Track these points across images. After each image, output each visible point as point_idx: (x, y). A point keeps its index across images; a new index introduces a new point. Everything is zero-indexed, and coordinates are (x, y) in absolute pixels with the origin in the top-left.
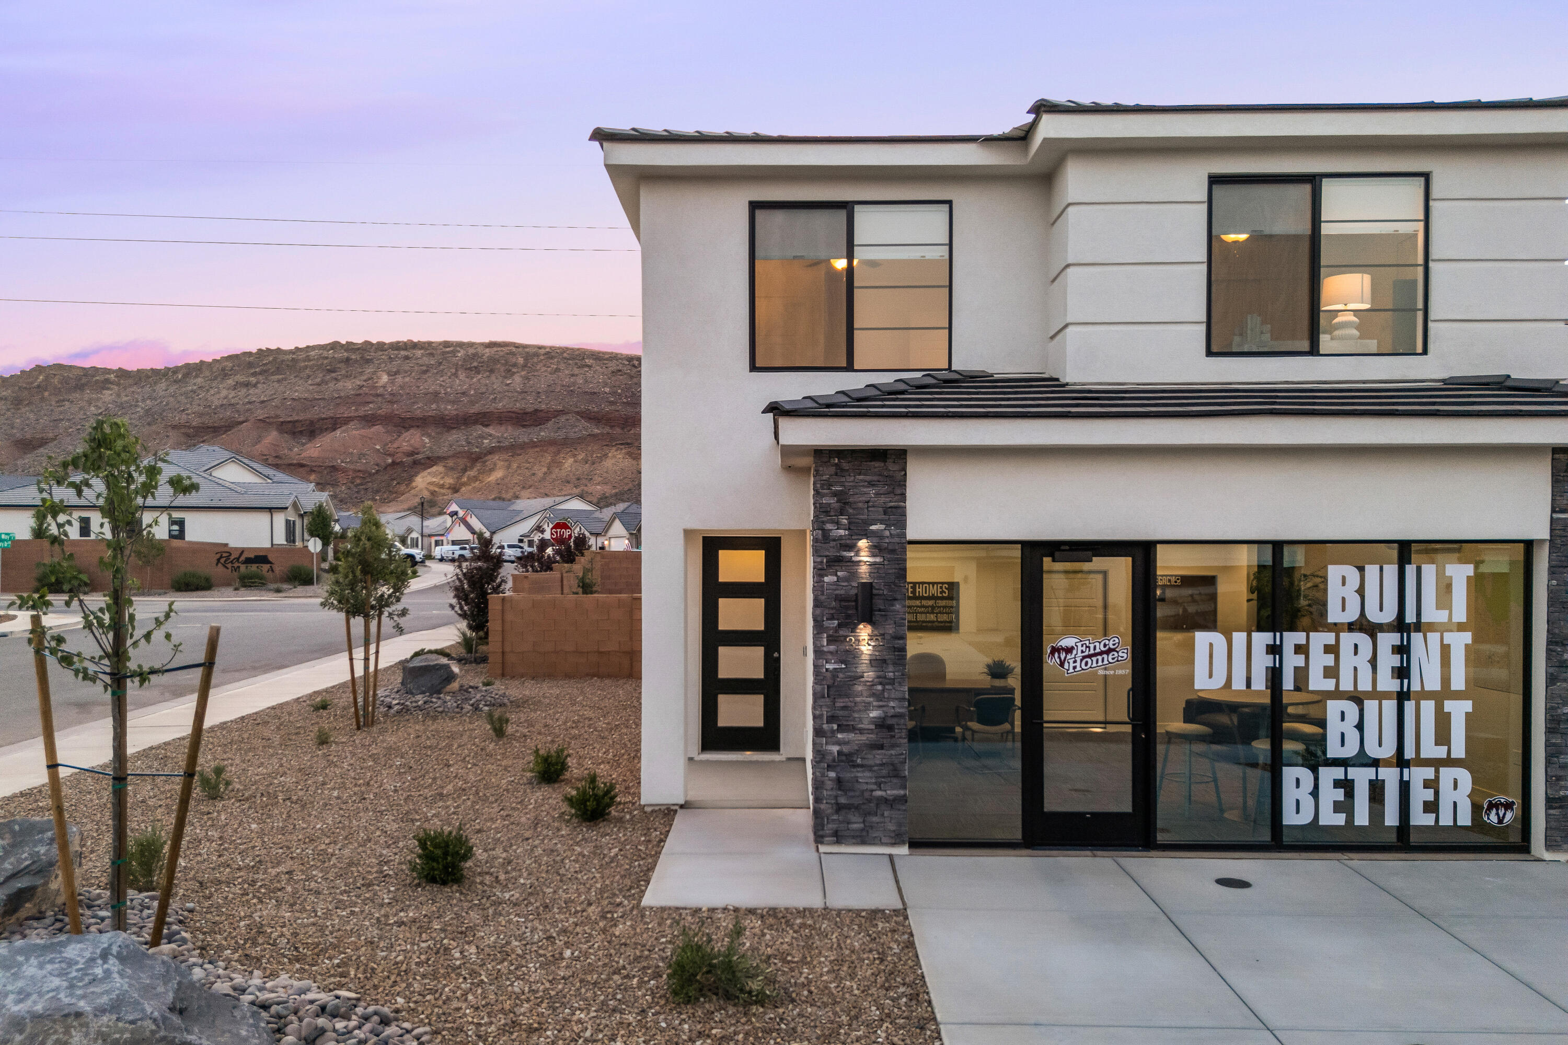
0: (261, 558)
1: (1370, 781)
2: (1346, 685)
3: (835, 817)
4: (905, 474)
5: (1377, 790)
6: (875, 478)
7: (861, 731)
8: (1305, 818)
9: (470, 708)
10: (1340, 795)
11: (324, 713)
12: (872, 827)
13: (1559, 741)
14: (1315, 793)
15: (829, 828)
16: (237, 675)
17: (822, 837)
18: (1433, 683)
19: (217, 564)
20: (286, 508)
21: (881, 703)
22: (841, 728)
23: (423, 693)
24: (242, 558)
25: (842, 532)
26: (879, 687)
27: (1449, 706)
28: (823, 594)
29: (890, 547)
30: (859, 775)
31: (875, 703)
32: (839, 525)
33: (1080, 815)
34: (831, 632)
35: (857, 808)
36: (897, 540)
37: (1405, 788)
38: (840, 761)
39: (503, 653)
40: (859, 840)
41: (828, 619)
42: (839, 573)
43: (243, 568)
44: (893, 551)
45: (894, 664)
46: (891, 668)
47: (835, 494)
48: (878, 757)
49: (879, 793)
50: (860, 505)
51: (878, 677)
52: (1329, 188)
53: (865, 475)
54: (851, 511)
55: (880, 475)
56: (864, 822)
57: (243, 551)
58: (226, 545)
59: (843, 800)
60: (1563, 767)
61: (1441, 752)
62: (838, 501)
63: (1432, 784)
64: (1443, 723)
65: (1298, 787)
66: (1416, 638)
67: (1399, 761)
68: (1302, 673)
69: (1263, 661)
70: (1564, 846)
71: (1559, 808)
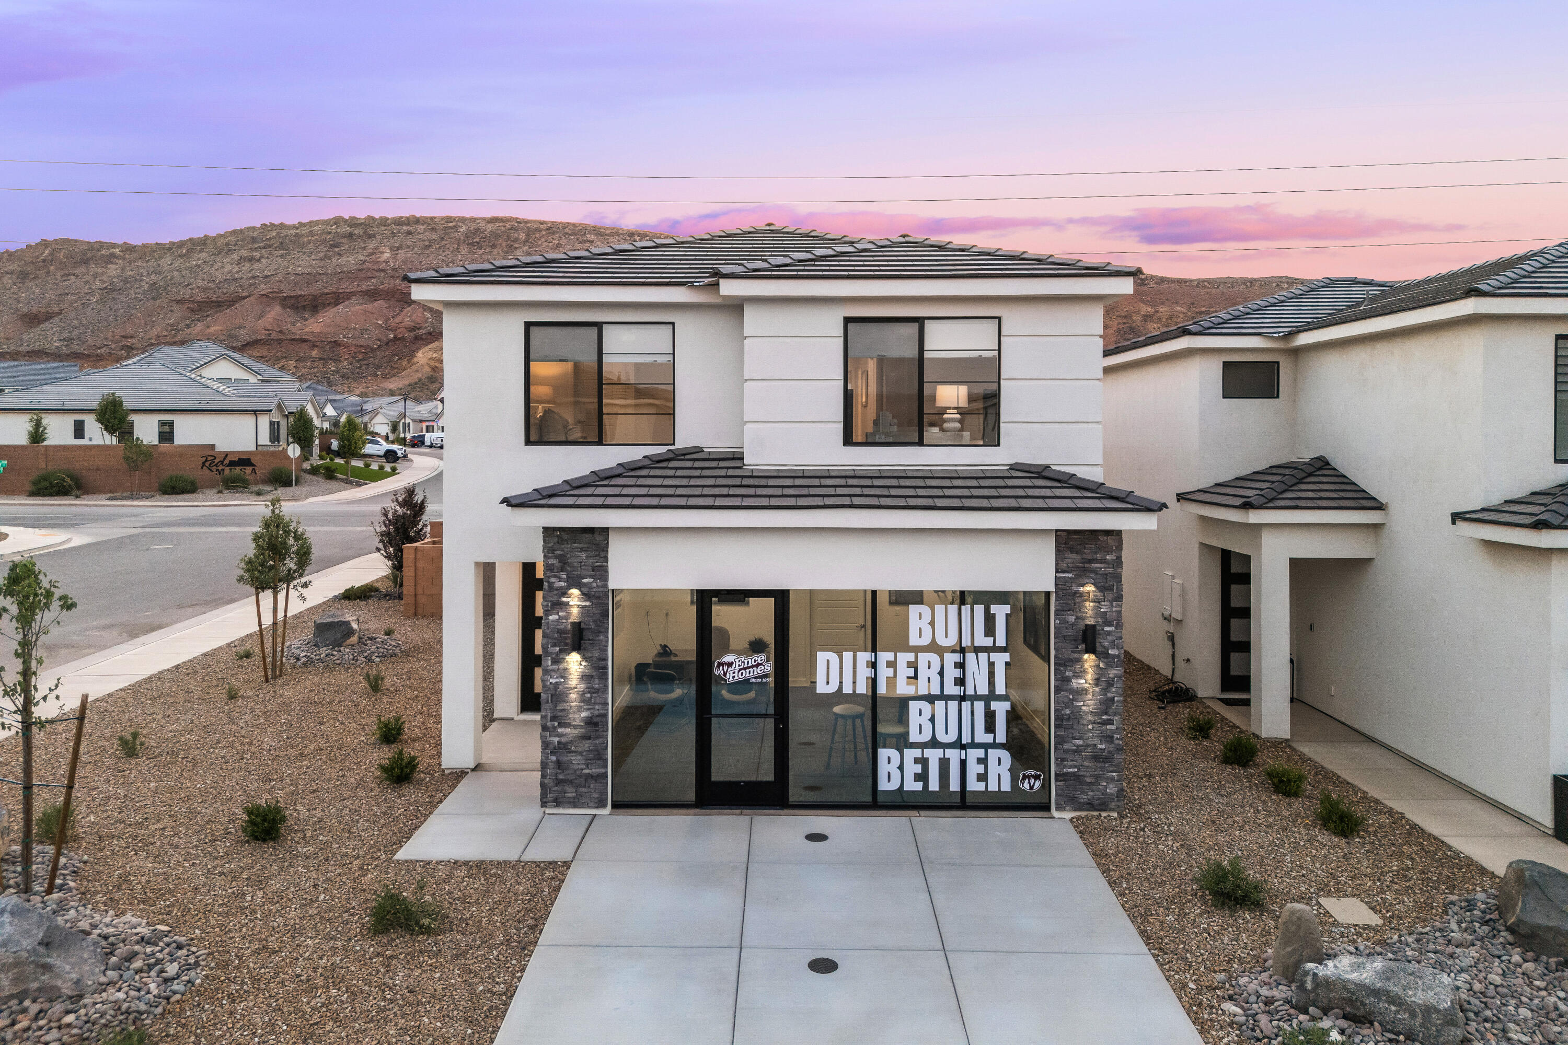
0: (244, 461)
1: (940, 759)
2: (922, 690)
3: (555, 789)
4: (608, 543)
5: (944, 764)
6: (586, 546)
7: (575, 727)
8: (894, 785)
9: (364, 659)
10: (918, 769)
11: (245, 662)
12: (581, 796)
13: (1062, 734)
14: (901, 768)
15: (551, 796)
16: (189, 611)
17: (546, 802)
18: (983, 690)
19: (202, 468)
20: (271, 411)
21: (589, 707)
22: (561, 725)
23: (327, 646)
24: (227, 461)
25: (562, 584)
26: (588, 695)
27: (994, 705)
28: (548, 628)
29: (597, 594)
30: (572, 758)
31: (585, 707)
32: (560, 579)
33: (737, 784)
34: (556, 656)
35: (571, 782)
36: (601, 589)
37: (963, 763)
38: (560, 748)
39: (416, 595)
40: (572, 805)
41: (552, 647)
42: (560, 614)
43: (227, 471)
44: (598, 598)
45: (600, 678)
46: (597, 681)
48: (586, 745)
49: (587, 771)
50: (576, 565)
51: (587, 688)
52: (929, 326)
53: (578, 543)
54: (569, 569)
55: (589, 545)
56: (576, 792)
57: (226, 454)
58: (212, 447)
59: (561, 777)
60: (1067, 751)
61: (989, 738)
62: (559, 562)
63: (983, 761)
64: (990, 717)
65: (889, 762)
66: (971, 657)
67: (958, 745)
68: (892, 681)
69: (864, 673)
70: (1068, 808)
71: (1063, 780)
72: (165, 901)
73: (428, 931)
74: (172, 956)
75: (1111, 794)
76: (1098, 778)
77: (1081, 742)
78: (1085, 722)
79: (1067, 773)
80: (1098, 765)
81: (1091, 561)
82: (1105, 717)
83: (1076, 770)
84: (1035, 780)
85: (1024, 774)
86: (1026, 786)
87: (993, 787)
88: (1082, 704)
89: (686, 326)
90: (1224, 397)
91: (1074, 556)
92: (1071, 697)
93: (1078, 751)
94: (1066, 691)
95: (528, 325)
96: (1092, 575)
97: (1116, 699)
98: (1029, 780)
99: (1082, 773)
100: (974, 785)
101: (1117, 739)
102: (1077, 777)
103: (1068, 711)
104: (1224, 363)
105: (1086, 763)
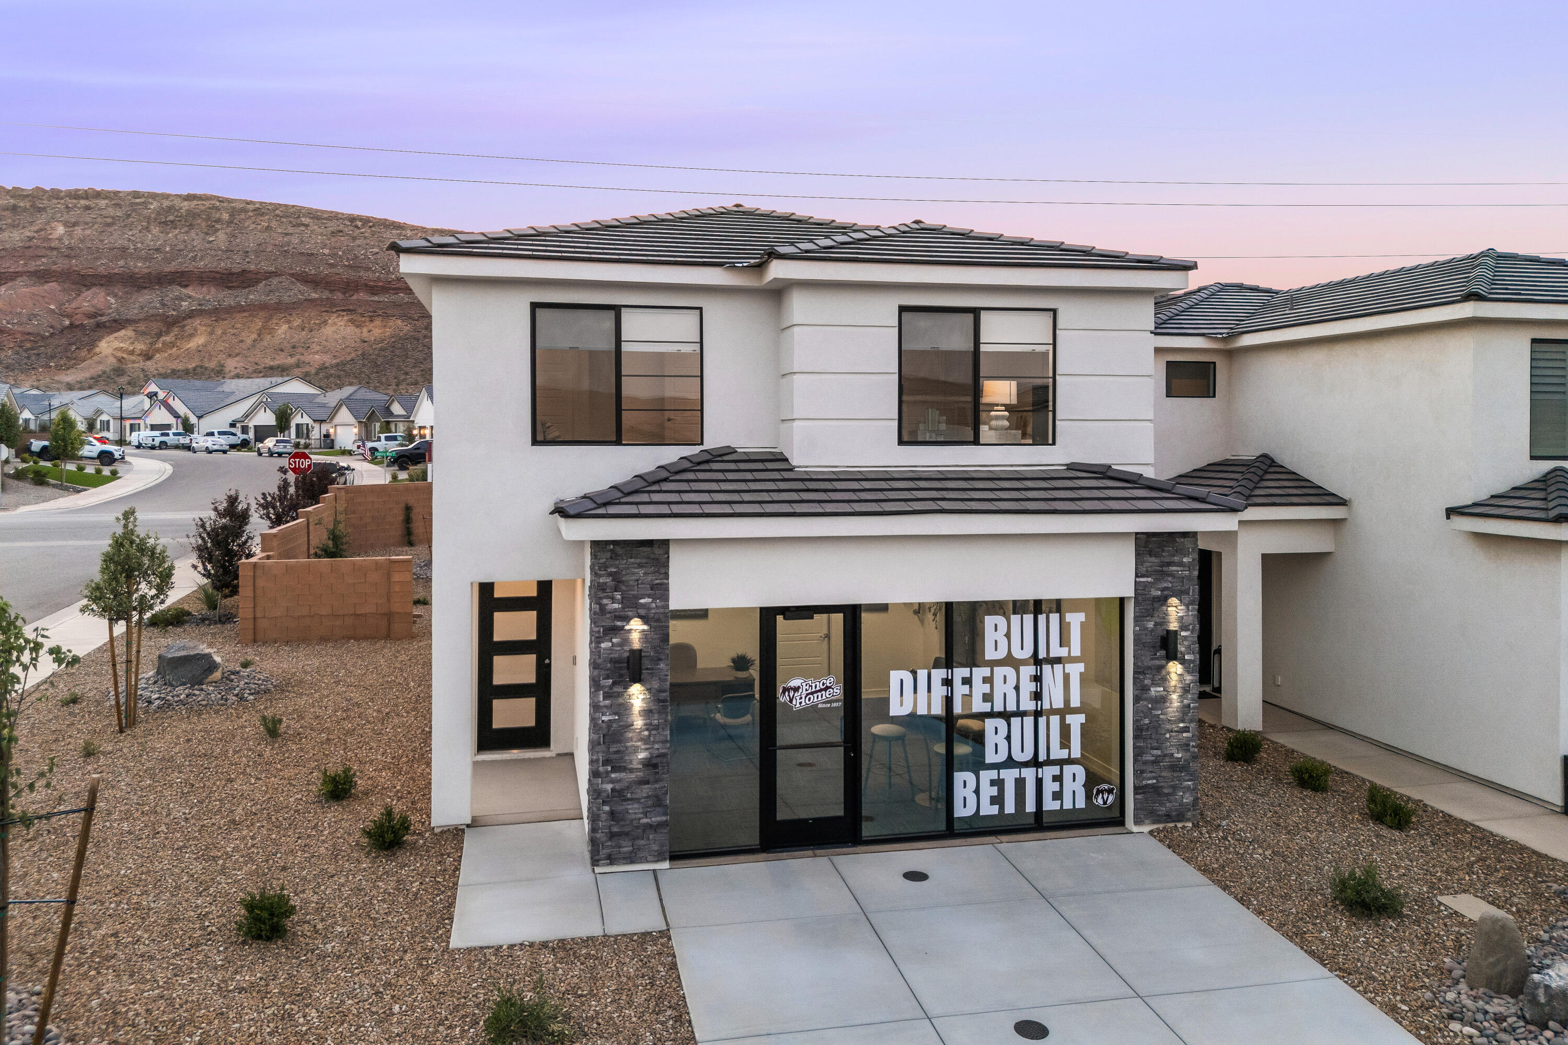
1: (1016, 779)
2: (998, 707)
3: (609, 843)
4: (668, 557)
5: (1020, 783)
6: (644, 561)
7: (631, 771)
8: (969, 811)
9: (235, 698)
10: (994, 791)
11: (76, 708)
12: (639, 849)
13: (1142, 745)
14: (977, 792)
15: (604, 852)
17: (598, 860)
18: (1059, 704)
21: (648, 746)
22: (614, 770)
23: (184, 684)
25: (616, 606)
26: (646, 733)
27: (1070, 719)
28: (600, 657)
29: (656, 617)
30: (630, 807)
31: (643, 747)
32: (613, 600)
33: (805, 821)
34: (606, 690)
35: (627, 834)
36: (662, 610)
37: (1039, 782)
38: (613, 797)
39: (255, 618)
40: (628, 860)
41: (603, 679)
42: (614, 640)
44: (658, 620)
46: (656, 716)
47: (610, 574)
48: (645, 790)
49: (645, 821)
50: (631, 583)
51: (645, 725)
52: (985, 318)
53: (635, 559)
54: (624, 588)
55: (648, 558)
56: (633, 845)
59: (615, 829)
60: (1145, 763)
61: (1064, 754)
62: (613, 580)
63: (1058, 778)
64: (1065, 731)
65: (965, 787)
66: (1047, 669)
67: (1035, 763)
68: (968, 697)
69: (939, 691)
70: (1147, 821)
71: (1142, 793)
75: (1188, 804)
76: (1174, 788)
77: (1158, 752)
78: (1163, 732)
79: (1147, 785)
80: (1175, 774)
81: (1169, 564)
82: (1181, 725)
83: (1155, 781)
85: (1098, 789)
86: (1100, 801)
87: (1068, 805)
88: (1160, 712)
89: (715, 310)
90: (1167, 396)
91: (1153, 559)
92: (1150, 706)
93: (1155, 762)
94: (1145, 700)
95: (535, 306)
96: (1170, 579)
97: (1192, 705)
99: (1160, 784)
100: (1050, 805)
101: (1193, 746)
102: (1155, 789)
103: (1147, 721)
104: (1166, 362)
105: (1164, 774)
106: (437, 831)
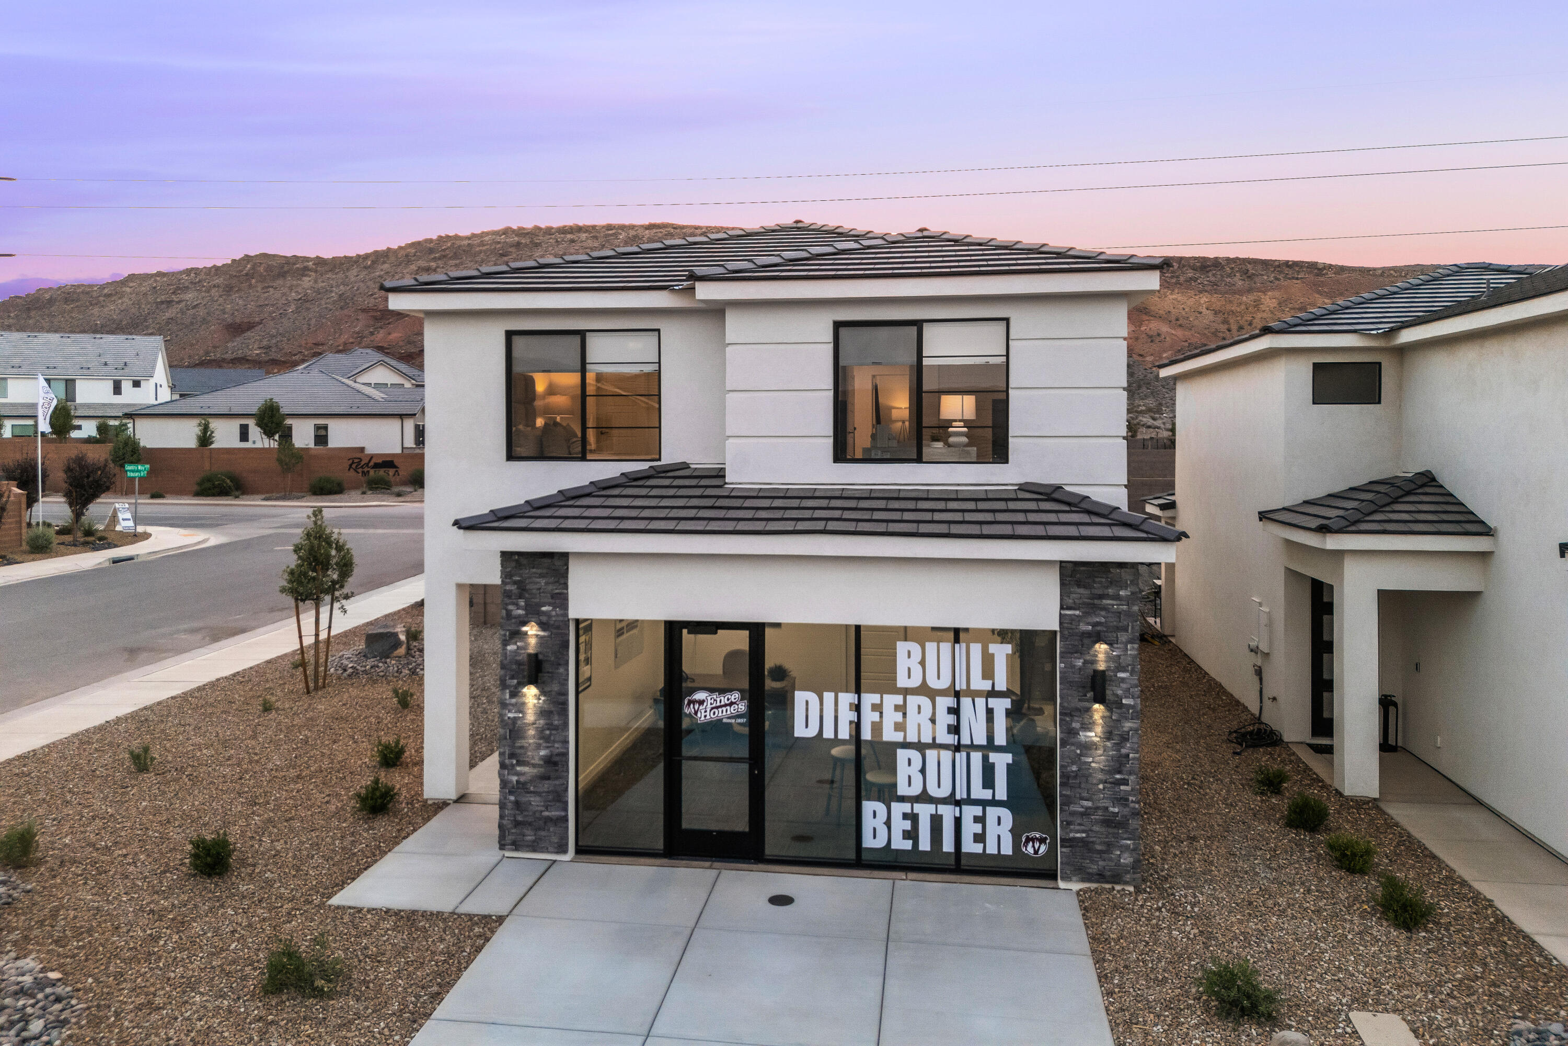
0: (388, 463)
1: (931, 815)
2: (912, 738)
3: (514, 831)
4: (568, 568)
5: (936, 821)
6: (545, 571)
7: (534, 766)
8: (880, 843)
10: (907, 825)
11: (299, 671)
12: (541, 839)
13: (1068, 793)
14: (888, 823)
15: (509, 839)
17: (504, 845)
18: (980, 739)
19: (349, 470)
20: (415, 415)
21: (550, 745)
22: (519, 763)
23: (375, 657)
24: (371, 464)
25: (521, 612)
26: (548, 732)
27: (993, 757)
28: (506, 659)
29: (556, 624)
30: (532, 799)
32: (518, 608)
33: (708, 833)
34: (512, 689)
35: (530, 824)
36: (561, 618)
37: (958, 822)
38: (518, 788)
40: (531, 848)
41: (509, 679)
42: (518, 644)
43: (372, 472)
44: (558, 628)
45: (559, 714)
46: (556, 717)
47: (515, 583)
48: (546, 786)
49: (546, 814)
50: (534, 591)
51: (547, 724)
53: (537, 568)
54: (527, 596)
55: (549, 568)
56: (535, 835)
57: (372, 457)
59: (520, 818)
60: (1073, 814)
61: (987, 794)
62: (518, 588)
63: (980, 820)
64: (988, 771)
65: (875, 816)
66: (966, 702)
67: (952, 800)
68: (877, 728)
69: (847, 716)
70: (1074, 878)
71: (1070, 846)
72: (78, 941)
73: (319, 994)
74: (44, 1010)
75: (1126, 865)
76: (1109, 846)
77: (1088, 804)
78: (1095, 781)
79: (1075, 839)
80: (1111, 830)
81: (1101, 597)
82: (1118, 776)
83: (1084, 835)
84: (1040, 844)
85: (1027, 837)
86: (1030, 850)
87: (992, 849)
88: (1090, 760)
89: (672, 332)
90: (1314, 403)
91: (1081, 591)
92: (1078, 752)
93: (1086, 813)
94: (1073, 744)
95: (510, 335)
96: (1103, 613)
97: (1131, 755)
98: (1033, 843)
99: (1091, 839)
100: (970, 846)
101: (1132, 802)
102: (1085, 844)
103: (1074, 768)
104: (1314, 364)
105: (1096, 828)
106: (430, 802)
